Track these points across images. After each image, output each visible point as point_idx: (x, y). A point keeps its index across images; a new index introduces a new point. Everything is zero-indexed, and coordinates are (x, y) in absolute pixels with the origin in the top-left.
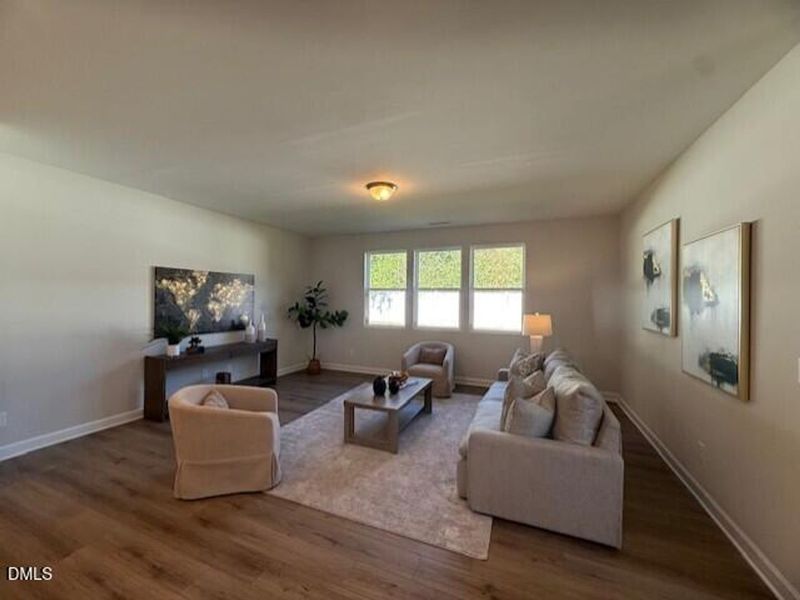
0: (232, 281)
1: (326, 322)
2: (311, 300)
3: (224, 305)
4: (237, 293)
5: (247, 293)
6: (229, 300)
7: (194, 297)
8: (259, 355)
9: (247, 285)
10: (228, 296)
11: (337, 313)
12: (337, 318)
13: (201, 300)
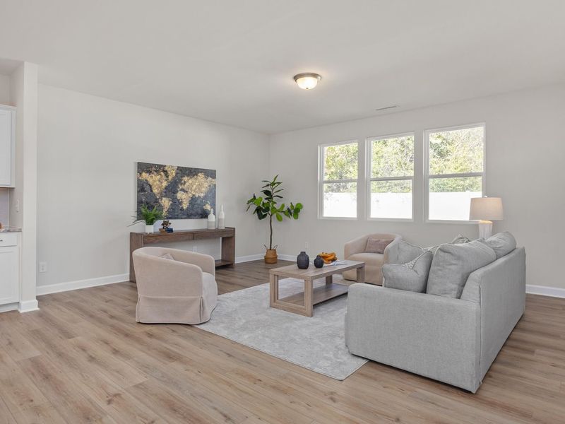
0: (197, 175)
1: (282, 215)
2: (267, 193)
3: (190, 195)
4: (200, 186)
5: (209, 185)
6: (194, 191)
7: (166, 188)
8: (221, 239)
9: (210, 179)
10: (194, 188)
11: (292, 206)
12: (292, 211)
13: (171, 190)
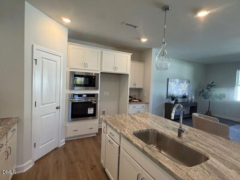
0: (184, 82)
1: (214, 98)
4: (185, 86)
5: (188, 86)
6: (183, 88)
7: (175, 87)
8: (189, 107)
9: (188, 83)
